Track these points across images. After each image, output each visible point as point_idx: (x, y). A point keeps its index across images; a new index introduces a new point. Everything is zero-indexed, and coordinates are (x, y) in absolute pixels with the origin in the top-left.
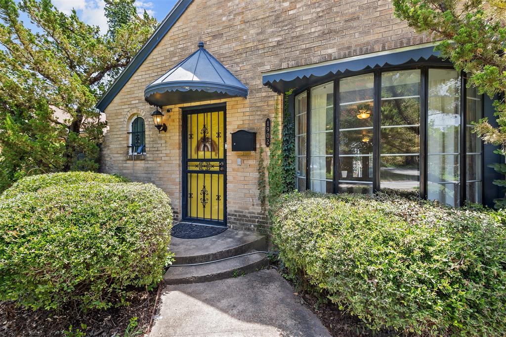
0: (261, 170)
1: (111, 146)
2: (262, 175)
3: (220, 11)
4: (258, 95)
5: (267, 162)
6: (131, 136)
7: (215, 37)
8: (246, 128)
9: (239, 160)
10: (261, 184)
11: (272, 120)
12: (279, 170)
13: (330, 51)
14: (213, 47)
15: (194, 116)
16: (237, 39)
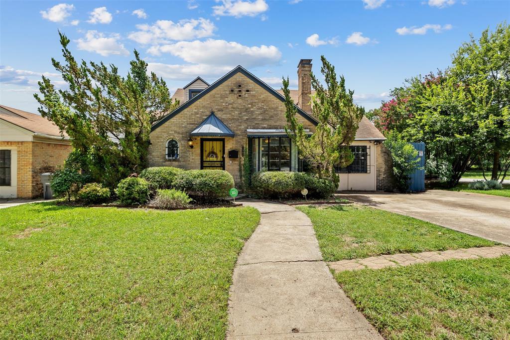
0: (240, 165)
1: (153, 154)
2: (241, 167)
3: (222, 101)
4: (239, 137)
5: (243, 162)
6: (167, 149)
7: (219, 110)
8: (234, 149)
9: (231, 162)
10: (240, 170)
11: (244, 147)
12: (247, 165)
13: (265, 126)
14: (219, 115)
15: (208, 142)
16: (230, 114)
